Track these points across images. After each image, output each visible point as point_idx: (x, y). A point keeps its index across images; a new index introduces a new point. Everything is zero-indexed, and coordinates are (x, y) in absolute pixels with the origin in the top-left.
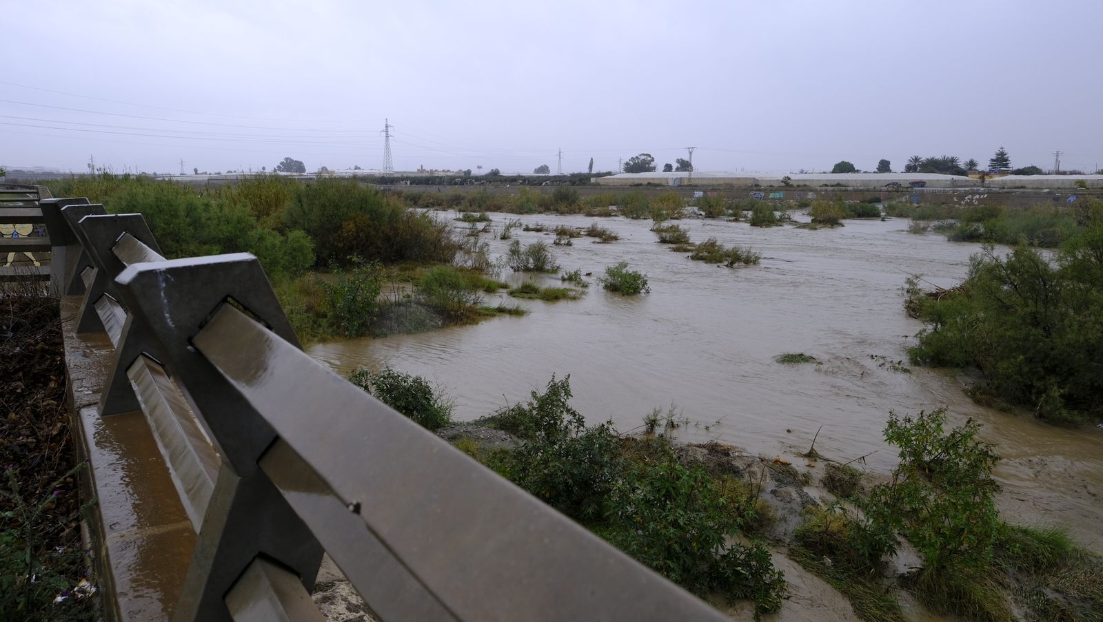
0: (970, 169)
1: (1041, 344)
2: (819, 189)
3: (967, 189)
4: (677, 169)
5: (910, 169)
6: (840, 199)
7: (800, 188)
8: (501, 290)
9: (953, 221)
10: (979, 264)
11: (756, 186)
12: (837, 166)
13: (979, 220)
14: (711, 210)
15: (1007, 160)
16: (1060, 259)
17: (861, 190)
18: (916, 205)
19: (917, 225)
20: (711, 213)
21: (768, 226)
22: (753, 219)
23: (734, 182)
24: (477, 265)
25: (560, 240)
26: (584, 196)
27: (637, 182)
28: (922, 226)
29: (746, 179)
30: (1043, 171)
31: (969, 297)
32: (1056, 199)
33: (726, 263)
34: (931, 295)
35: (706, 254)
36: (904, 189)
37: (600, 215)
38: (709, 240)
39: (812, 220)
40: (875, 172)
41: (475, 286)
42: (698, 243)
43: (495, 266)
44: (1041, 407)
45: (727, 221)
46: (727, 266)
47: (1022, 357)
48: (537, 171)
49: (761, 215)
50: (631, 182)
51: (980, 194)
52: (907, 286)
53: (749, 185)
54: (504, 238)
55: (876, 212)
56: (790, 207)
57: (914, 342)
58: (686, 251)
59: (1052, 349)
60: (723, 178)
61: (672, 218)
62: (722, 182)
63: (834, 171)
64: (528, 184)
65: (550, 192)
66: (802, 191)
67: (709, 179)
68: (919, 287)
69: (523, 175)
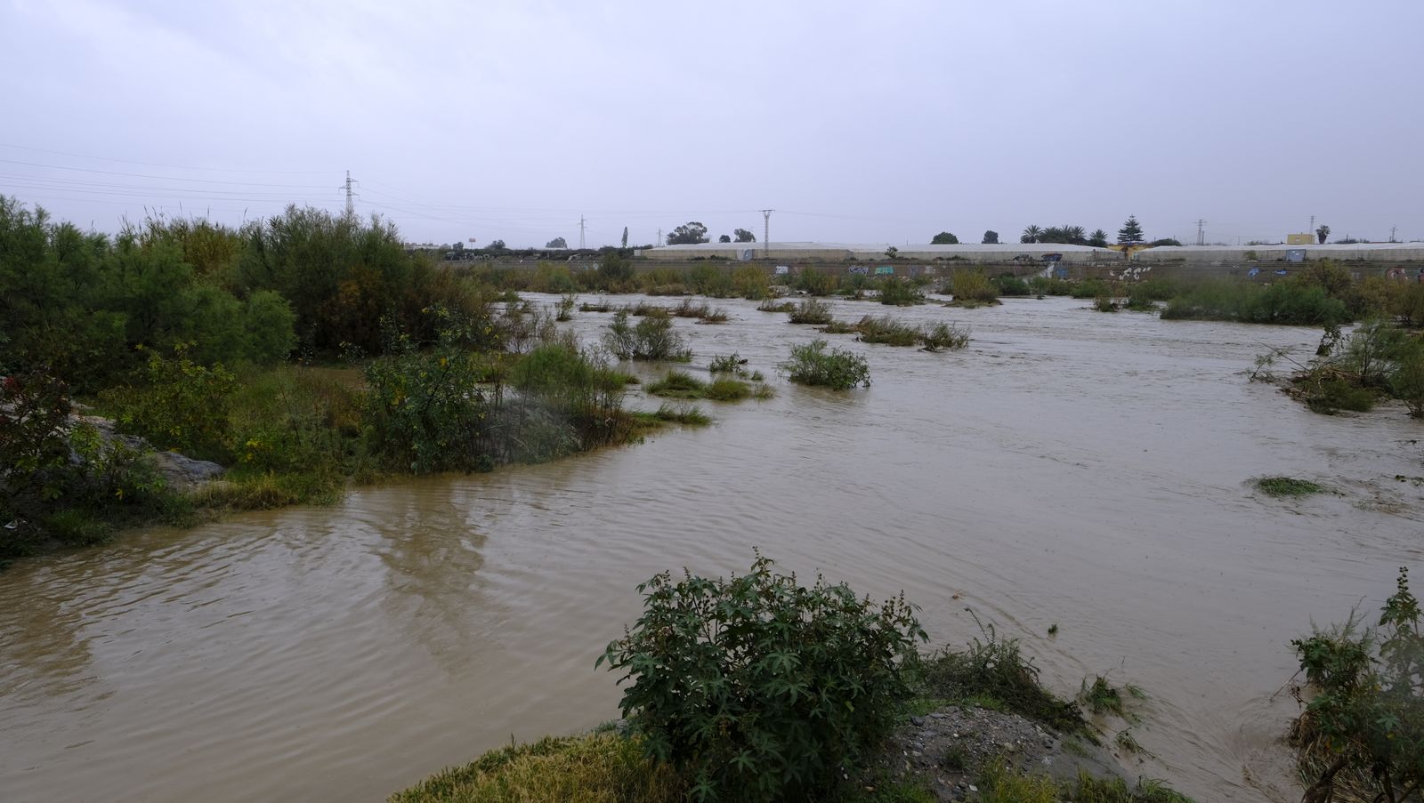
0: (1102, 240)
2: (935, 262)
3: (1117, 262)
4: (739, 240)
5: (1031, 239)
7: (914, 261)
12: (936, 236)
15: (1138, 231)
18: (1067, 281)
22: (881, 298)
23: (822, 256)
27: (696, 255)
29: (837, 251)
39: (953, 298)
40: (982, 244)
45: (845, 299)
48: (551, 245)
50: (688, 255)
53: (843, 258)
55: (1024, 288)
60: (808, 251)
63: (938, 242)
64: (549, 258)
66: (917, 264)
67: (790, 251)
69: (536, 249)
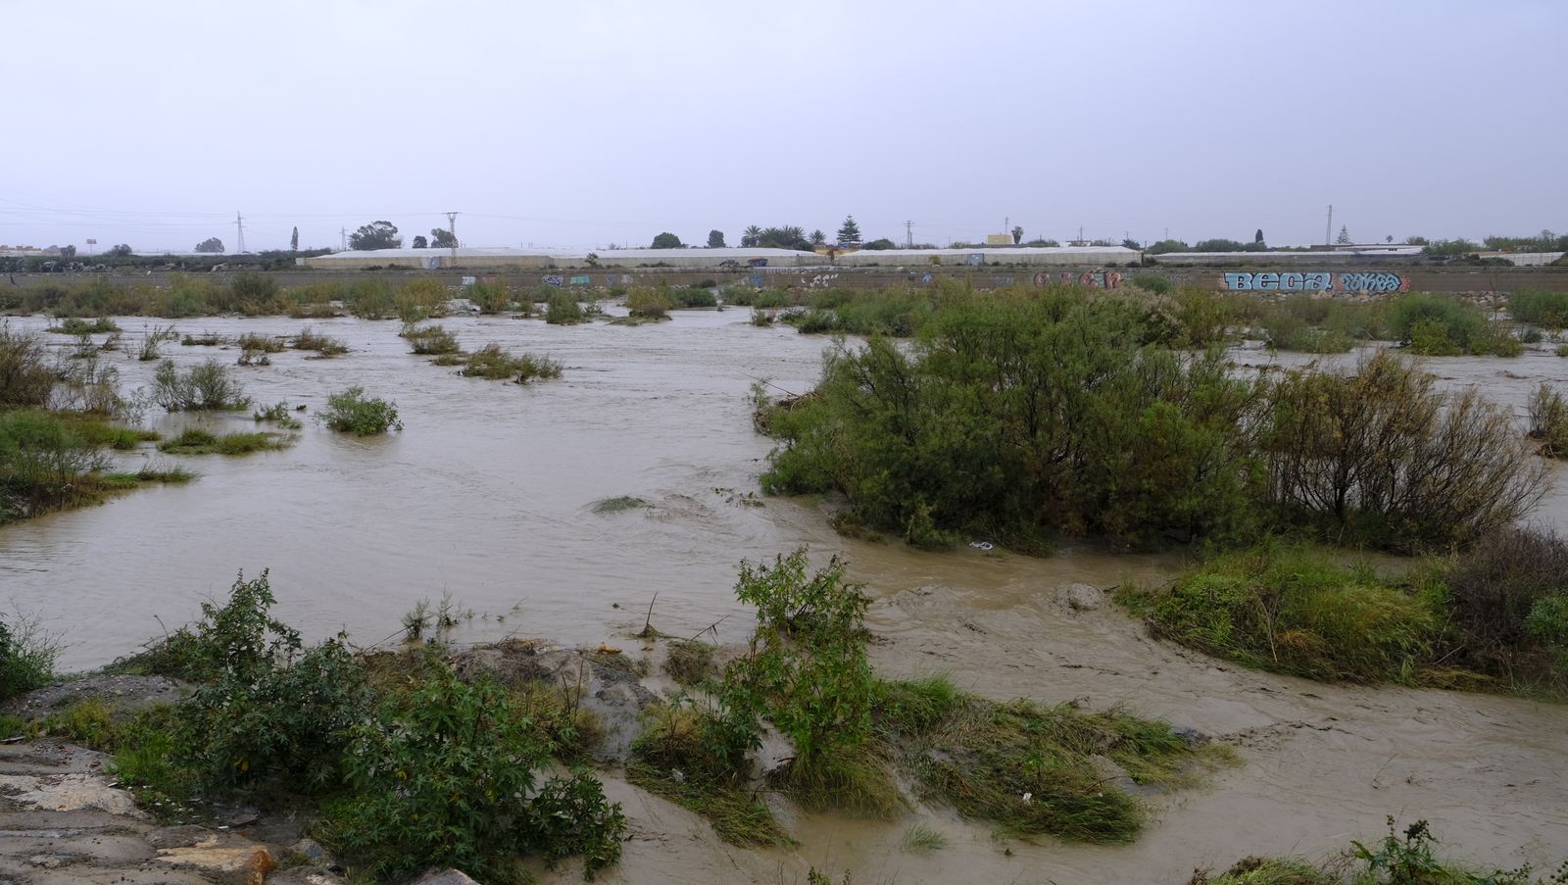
0: (817, 243)
1: (905, 454)
2: (636, 270)
3: (815, 268)
4: (435, 245)
5: (748, 242)
6: (664, 284)
7: (612, 270)
8: (145, 444)
9: (802, 309)
10: (833, 360)
11: (550, 267)
12: (657, 239)
13: (831, 306)
14: (489, 302)
15: (856, 232)
16: (917, 350)
17: (690, 271)
18: (759, 290)
19: (762, 314)
20: (489, 307)
21: (570, 323)
22: (550, 313)
23: (519, 262)
24: (96, 405)
25: (248, 357)
26: (286, 286)
27: (372, 264)
28: (766, 315)
29: (536, 257)
30: (896, 245)
31: (825, 403)
32: (912, 279)
33: (515, 378)
34: (782, 403)
35: (485, 367)
36: (743, 269)
37: (315, 316)
38: (488, 346)
39: (631, 313)
40: (705, 247)
41: (93, 442)
42: (471, 351)
43: (131, 405)
44: (911, 531)
45: (513, 318)
46: (517, 382)
47: (886, 472)
48: (201, 248)
49: (560, 308)
50: (363, 264)
51: (830, 273)
52: (753, 394)
53: (542, 266)
54: (146, 357)
55: (711, 299)
56: (600, 296)
57: (765, 467)
58: (455, 363)
59: (917, 459)
60: (503, 257)
61: (431, 317)
62: (502, 263)
63: (654, 246)
64: (186, 270)
65: (226, 282)
66: (613, 273)
67: (482, 258)
68: (767, 395)
69: (176, 254)
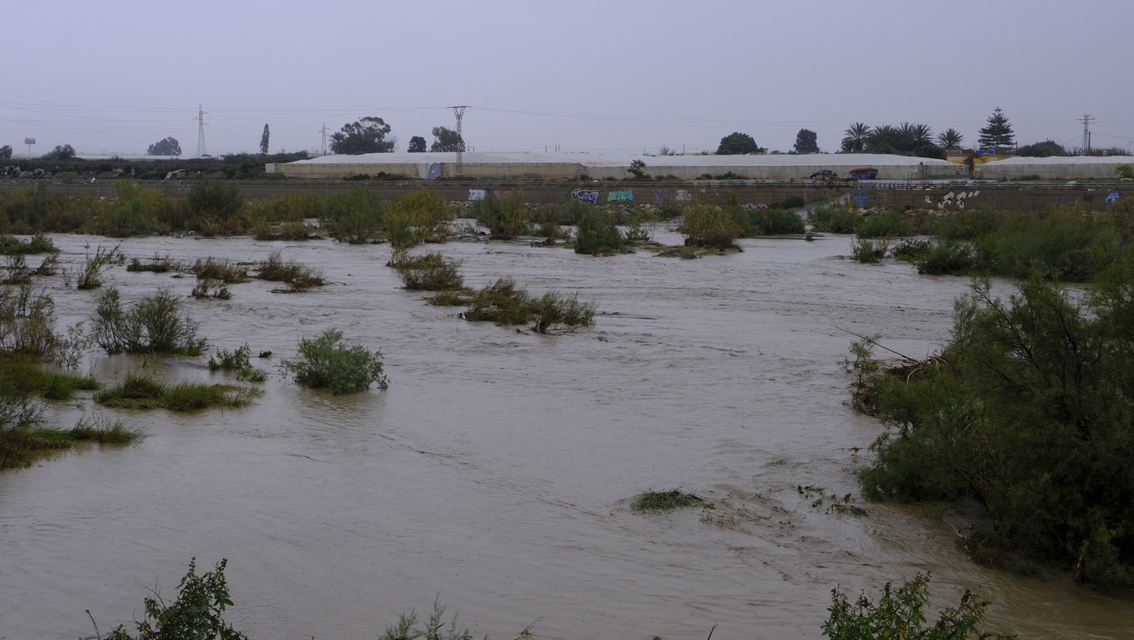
0: (950, 146)
1: (1075, 451)
2: (696, 183)
3: (946, 182)
4: (436, 148)
5: (851, 146)
6: (733, 202)
7: (663, 182)
8: (81, 394)
9: (925, 239)
10: (970, 314)
11: (582, 178)
12: (725, 141)
13: (968, 236)
14: (502, 224)
15: (1007, 131)
16: (1096, 302)
17: (769, 186)
18: (864, 211)
19: (868, 246)
20: (501, 230)
21: (607, 253)
22: (580, 240)
23: (542, 172)
24: (28, 342)
25: (205, 288)
26: (253, 200)
27: (358, 172)
28: (874, 248)
29: (564, 165)
30: (1066, 150)
31: (958, 373)
32: (1089, 198)
33: (533, 324)
34: (894, 371)
35: (493, 309)
36: (842, 183)
37: (286, 237)
38: (500, 281)
39: (687, 241)
40: (791, 153)
41: (23, 387)
42: (478, 287)
43: (66, 345)
44: (1083, 564)
45: (532, 245)
46: (534, 330)
47: (1046, 476)
48: (154, 150)
49: (594, 233)
50: (344, 171)
51: (968, 190)
52: (854, 358)
53: (571, 177)
54: (87, 285)
55: (796, 224)
56: (647, 218)
57: (869, 459)
58: (457, 303)
59: (1094, 459)
60: (522, 165)
61: (428, 242)
62: (520, 172)
63: (721, 151)
64: (135, 177)
65: (181, 192)
66: (667, 186)
67: (496, 166)
68: (873, 358)
69: (125, 157)
